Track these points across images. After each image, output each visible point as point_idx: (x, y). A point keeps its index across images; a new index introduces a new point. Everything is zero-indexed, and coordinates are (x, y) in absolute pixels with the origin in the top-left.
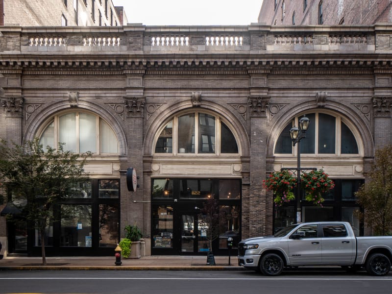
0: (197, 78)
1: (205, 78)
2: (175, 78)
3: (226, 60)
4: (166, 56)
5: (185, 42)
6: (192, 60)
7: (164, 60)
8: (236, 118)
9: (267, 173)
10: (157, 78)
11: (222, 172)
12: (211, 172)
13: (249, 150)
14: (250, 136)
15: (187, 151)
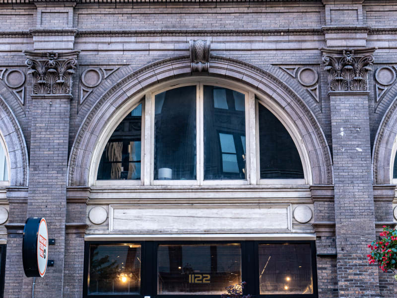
0: (201, 10)
1: (218, 10)
2: (147, 11)
8: (294, 96)
9: (377, 226)
10: (107, 11)
11: (266, 225)
12: (236, 225)
13: (329, 172)
14: (329, 137)
15: (176, 176)
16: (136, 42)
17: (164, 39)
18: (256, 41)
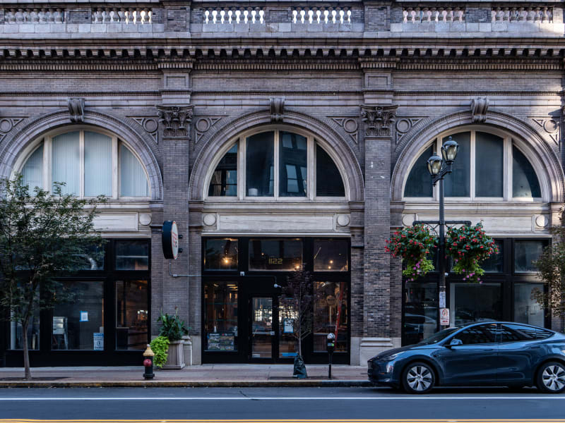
0: (278, 76)
1: (290, 76)
2: (241, 76)
3: (324, 47)
4: (227, 41)
5: (258, 18)
6: (270, 47)
7: (223, 48)
8: (341, 139)
9: (391, 228)
10: (213, 76)
11: (319, 227)
12: (299, 227)
13: (362, 192)
14: (363, 168)
15: (260, 194)
16: (233, 99)
17: (253, 97)
18: (316, 100)
